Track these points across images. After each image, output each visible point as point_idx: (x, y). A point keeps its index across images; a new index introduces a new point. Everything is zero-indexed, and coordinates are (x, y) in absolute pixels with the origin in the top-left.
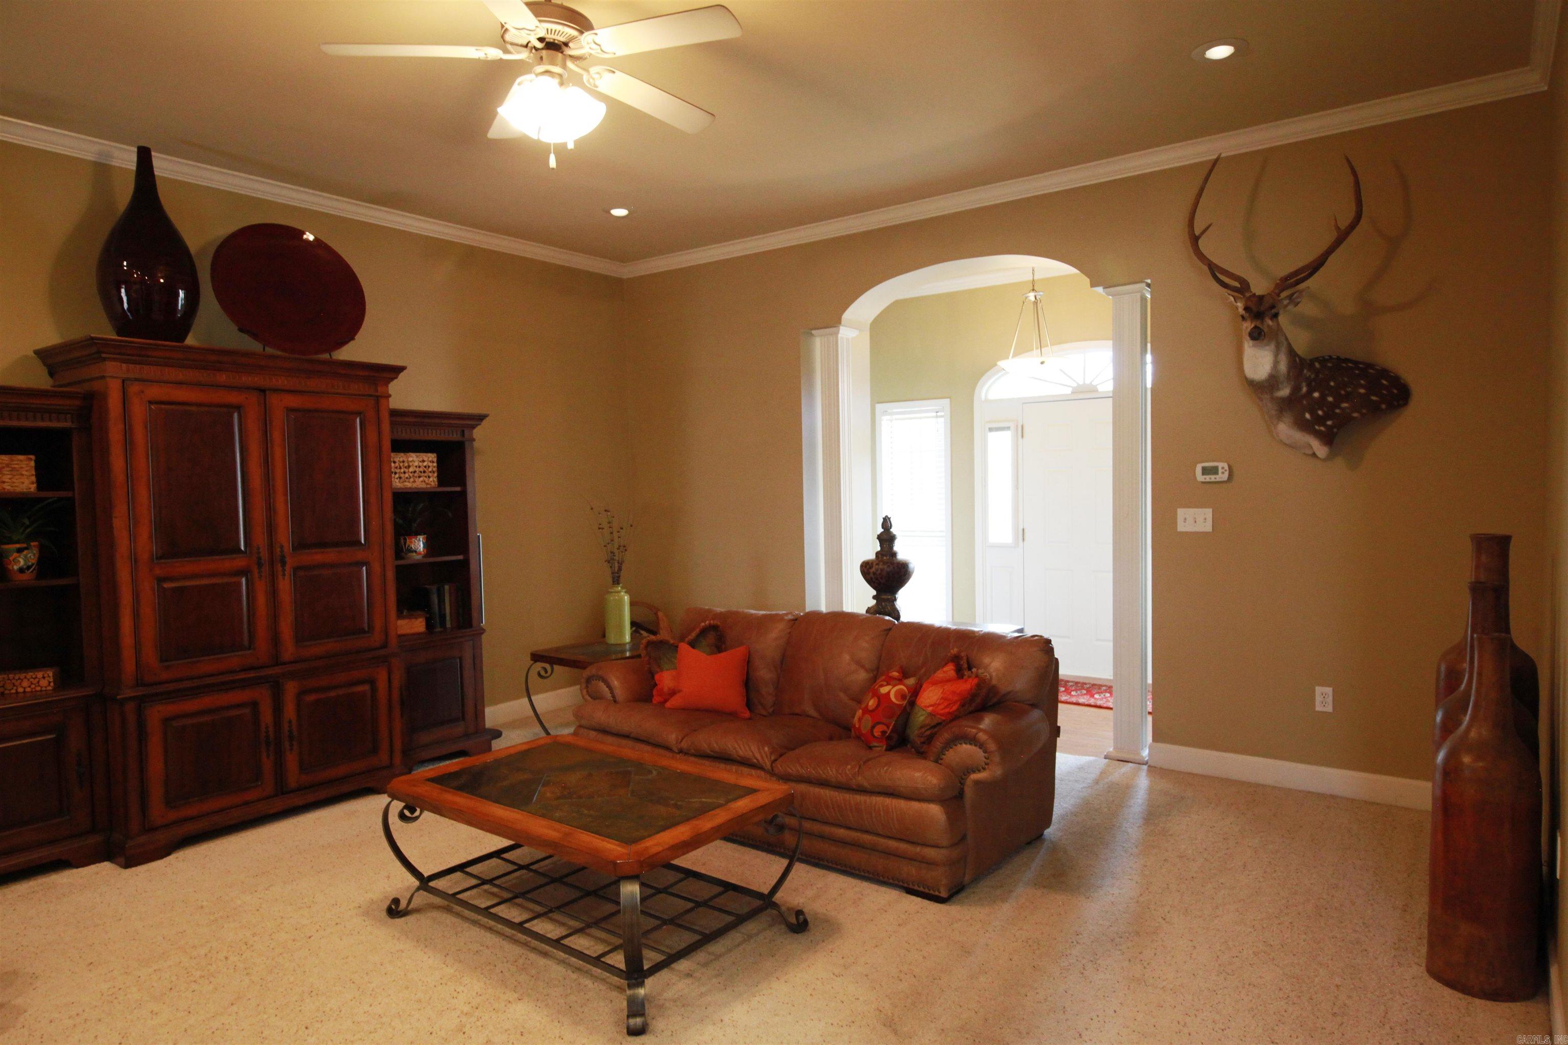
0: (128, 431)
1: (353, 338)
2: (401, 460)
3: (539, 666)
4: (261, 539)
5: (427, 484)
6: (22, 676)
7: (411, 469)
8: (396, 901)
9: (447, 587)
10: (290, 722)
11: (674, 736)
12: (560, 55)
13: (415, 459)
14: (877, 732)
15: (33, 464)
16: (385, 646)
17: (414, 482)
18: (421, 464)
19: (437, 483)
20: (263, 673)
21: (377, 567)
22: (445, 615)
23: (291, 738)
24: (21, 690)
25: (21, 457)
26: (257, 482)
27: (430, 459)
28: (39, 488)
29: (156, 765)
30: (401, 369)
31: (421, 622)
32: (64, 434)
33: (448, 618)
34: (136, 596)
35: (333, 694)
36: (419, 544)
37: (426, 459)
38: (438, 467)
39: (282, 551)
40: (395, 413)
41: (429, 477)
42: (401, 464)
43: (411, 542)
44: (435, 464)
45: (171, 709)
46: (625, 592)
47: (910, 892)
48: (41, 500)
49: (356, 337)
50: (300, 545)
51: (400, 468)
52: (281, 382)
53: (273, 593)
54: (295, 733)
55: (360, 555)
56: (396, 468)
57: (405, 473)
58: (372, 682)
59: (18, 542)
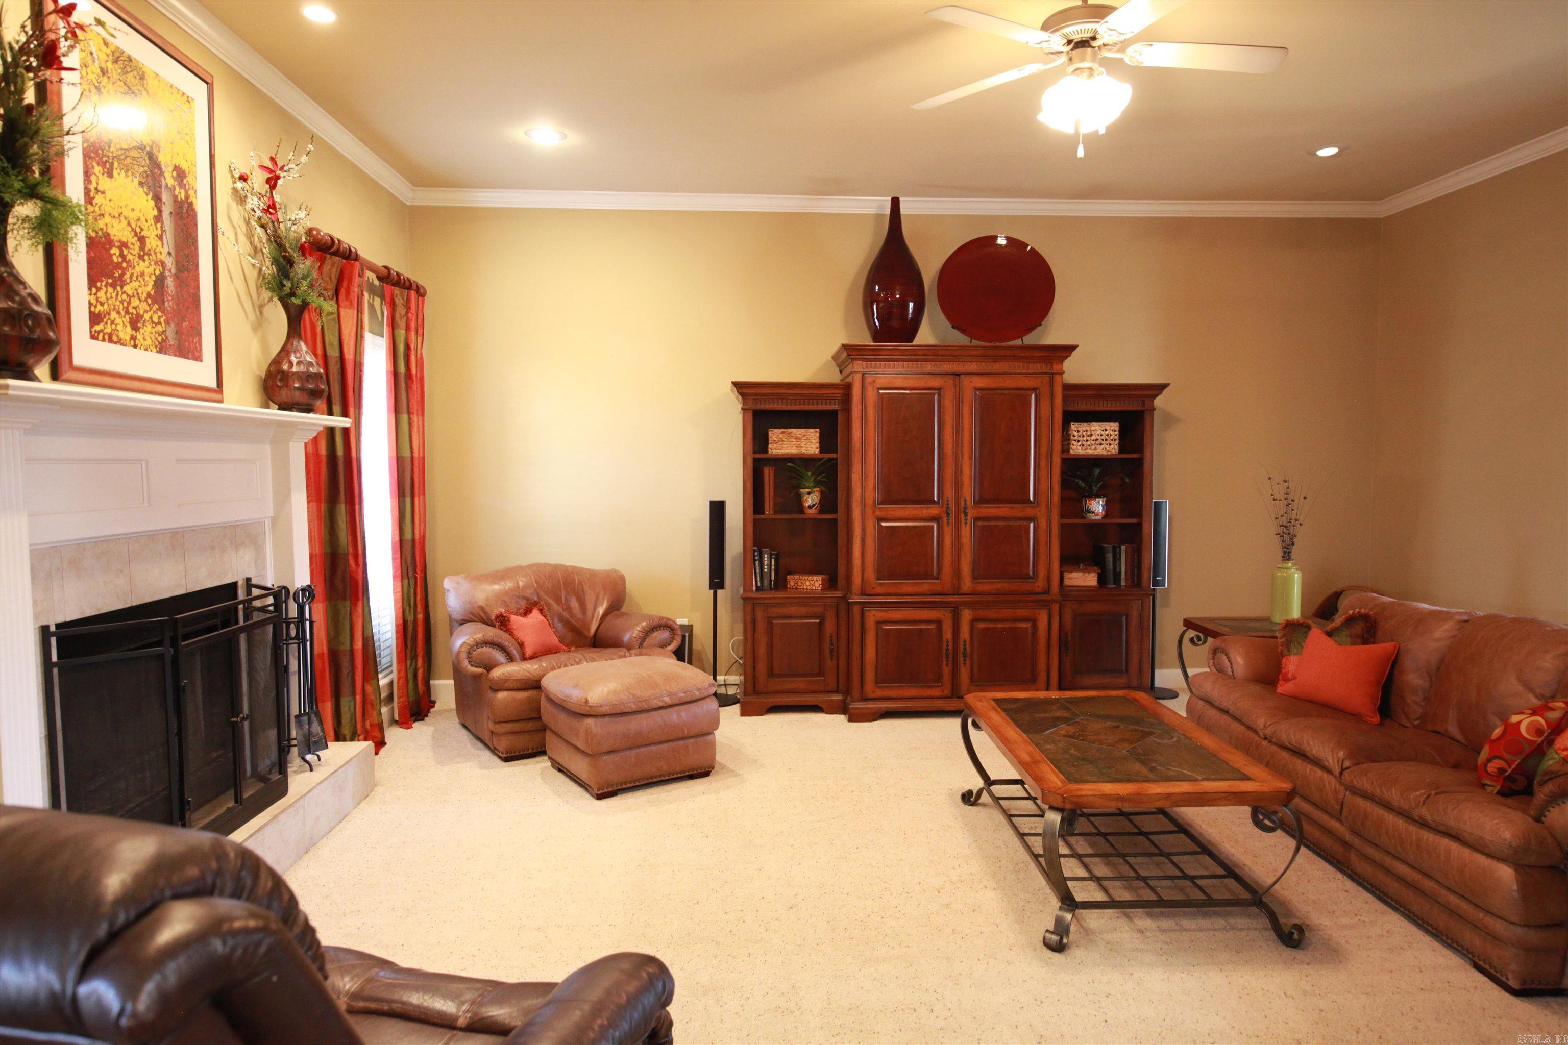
0: (864, 411)
1: (1041, 325)
2: (1085, 429)
3: (1191, 633)
4: (949, 493)
5: (1108, 451)
6: (806, 578)
7: (1093, 438)
8: (970, 792)
9: (1123, 548)
10: (965, 642)
11: (1262, 721)
12: (1089, 50)
13: (1098, 428)
14: (1492, 767)
15: (818, 434)
16: (1047, 592)
17: (1096, 449)
18: (1103, 433)
19: (1117, 451)
20: (946, 599)
21: (1043, 523)
22: (1120, 573)
23: (965, 656)
24: (805, 587)
25: (812, 430)
26: (949, 449)
27: (1112, 428)
28: (821, 451)
29: (871, 652)
30: (1074, 348)
31: (1094, 577)
32: (834, 413)
33: (1123, 576)
34: (864, 529)
35: (1000, 625)
36: (1097, 507)
37: (1108, 428)
38: (1120, 435)
39: (965, 504)
40: (1067, 387)
41: (1110, 445)
42: (1084, 433)
43: (1090, 504)
44: (1117, 433)
45: (882, 615)
46: (1297, 570)
47: (1477, 967)
48: (821, 459)
49: (1043, 323)
50: (981, 501)
51: (1083, 436)
52: (974, 367)
53: (957, 537)
54: (968, 650)
55: (1029, 512)
56: (1080, 436)
57: (1087, 441)
58: (1034, 622)
59: (808, 488)
